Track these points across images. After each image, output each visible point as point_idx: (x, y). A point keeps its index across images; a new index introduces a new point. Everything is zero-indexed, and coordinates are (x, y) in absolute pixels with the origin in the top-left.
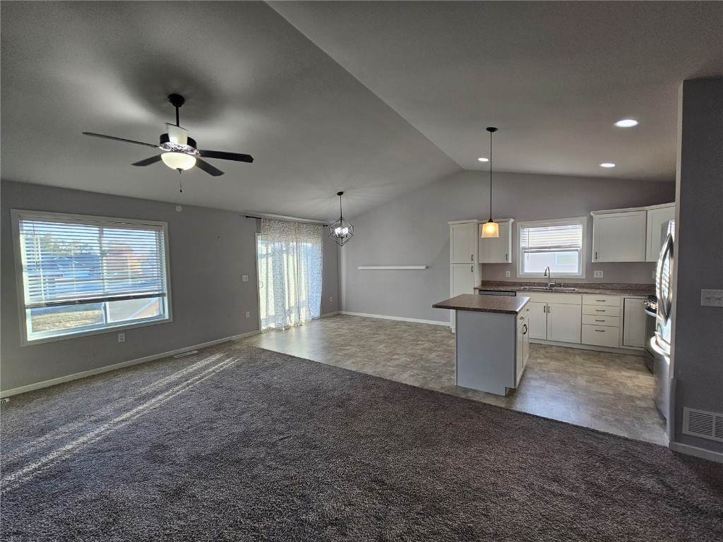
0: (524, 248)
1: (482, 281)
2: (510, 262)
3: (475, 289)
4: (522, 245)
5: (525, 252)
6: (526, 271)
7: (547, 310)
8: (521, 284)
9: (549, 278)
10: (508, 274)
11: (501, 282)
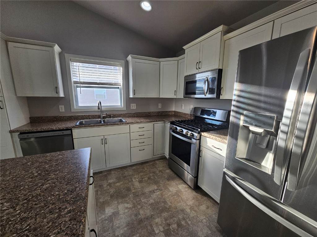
0: (76, 83)
1: (30, 118)
2: (62, 95)
3: (11, 132)
4: (74, 79)
5: (77, 87)
6: (80, 105)
7: (104, 141)
8: (76, 118)
9: (102, 111)
10: (62, 109)
11: (55, 117)
